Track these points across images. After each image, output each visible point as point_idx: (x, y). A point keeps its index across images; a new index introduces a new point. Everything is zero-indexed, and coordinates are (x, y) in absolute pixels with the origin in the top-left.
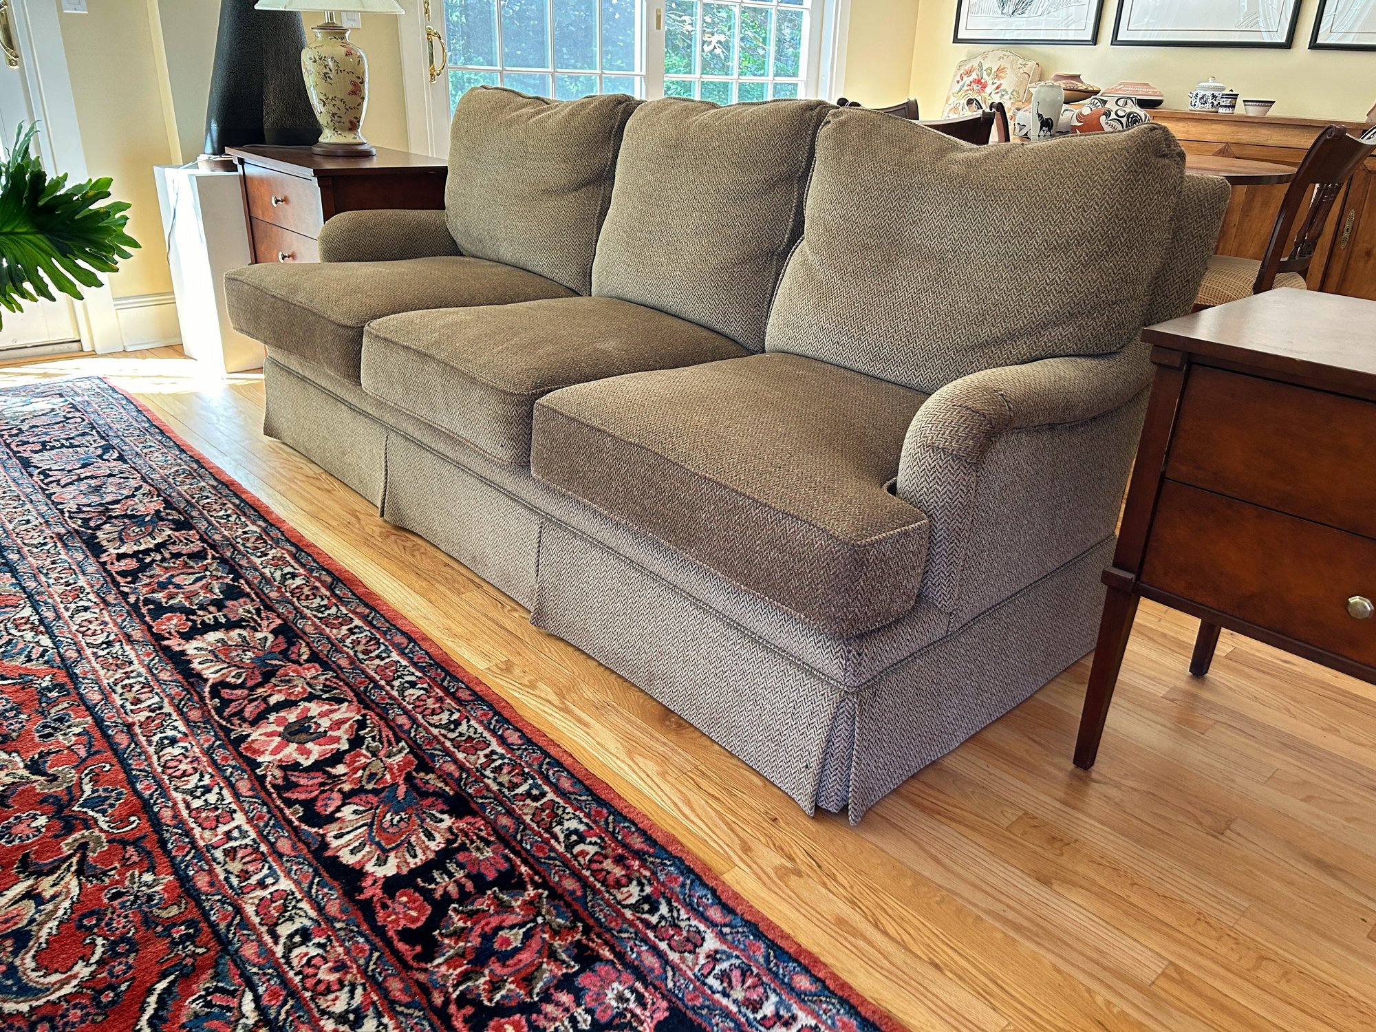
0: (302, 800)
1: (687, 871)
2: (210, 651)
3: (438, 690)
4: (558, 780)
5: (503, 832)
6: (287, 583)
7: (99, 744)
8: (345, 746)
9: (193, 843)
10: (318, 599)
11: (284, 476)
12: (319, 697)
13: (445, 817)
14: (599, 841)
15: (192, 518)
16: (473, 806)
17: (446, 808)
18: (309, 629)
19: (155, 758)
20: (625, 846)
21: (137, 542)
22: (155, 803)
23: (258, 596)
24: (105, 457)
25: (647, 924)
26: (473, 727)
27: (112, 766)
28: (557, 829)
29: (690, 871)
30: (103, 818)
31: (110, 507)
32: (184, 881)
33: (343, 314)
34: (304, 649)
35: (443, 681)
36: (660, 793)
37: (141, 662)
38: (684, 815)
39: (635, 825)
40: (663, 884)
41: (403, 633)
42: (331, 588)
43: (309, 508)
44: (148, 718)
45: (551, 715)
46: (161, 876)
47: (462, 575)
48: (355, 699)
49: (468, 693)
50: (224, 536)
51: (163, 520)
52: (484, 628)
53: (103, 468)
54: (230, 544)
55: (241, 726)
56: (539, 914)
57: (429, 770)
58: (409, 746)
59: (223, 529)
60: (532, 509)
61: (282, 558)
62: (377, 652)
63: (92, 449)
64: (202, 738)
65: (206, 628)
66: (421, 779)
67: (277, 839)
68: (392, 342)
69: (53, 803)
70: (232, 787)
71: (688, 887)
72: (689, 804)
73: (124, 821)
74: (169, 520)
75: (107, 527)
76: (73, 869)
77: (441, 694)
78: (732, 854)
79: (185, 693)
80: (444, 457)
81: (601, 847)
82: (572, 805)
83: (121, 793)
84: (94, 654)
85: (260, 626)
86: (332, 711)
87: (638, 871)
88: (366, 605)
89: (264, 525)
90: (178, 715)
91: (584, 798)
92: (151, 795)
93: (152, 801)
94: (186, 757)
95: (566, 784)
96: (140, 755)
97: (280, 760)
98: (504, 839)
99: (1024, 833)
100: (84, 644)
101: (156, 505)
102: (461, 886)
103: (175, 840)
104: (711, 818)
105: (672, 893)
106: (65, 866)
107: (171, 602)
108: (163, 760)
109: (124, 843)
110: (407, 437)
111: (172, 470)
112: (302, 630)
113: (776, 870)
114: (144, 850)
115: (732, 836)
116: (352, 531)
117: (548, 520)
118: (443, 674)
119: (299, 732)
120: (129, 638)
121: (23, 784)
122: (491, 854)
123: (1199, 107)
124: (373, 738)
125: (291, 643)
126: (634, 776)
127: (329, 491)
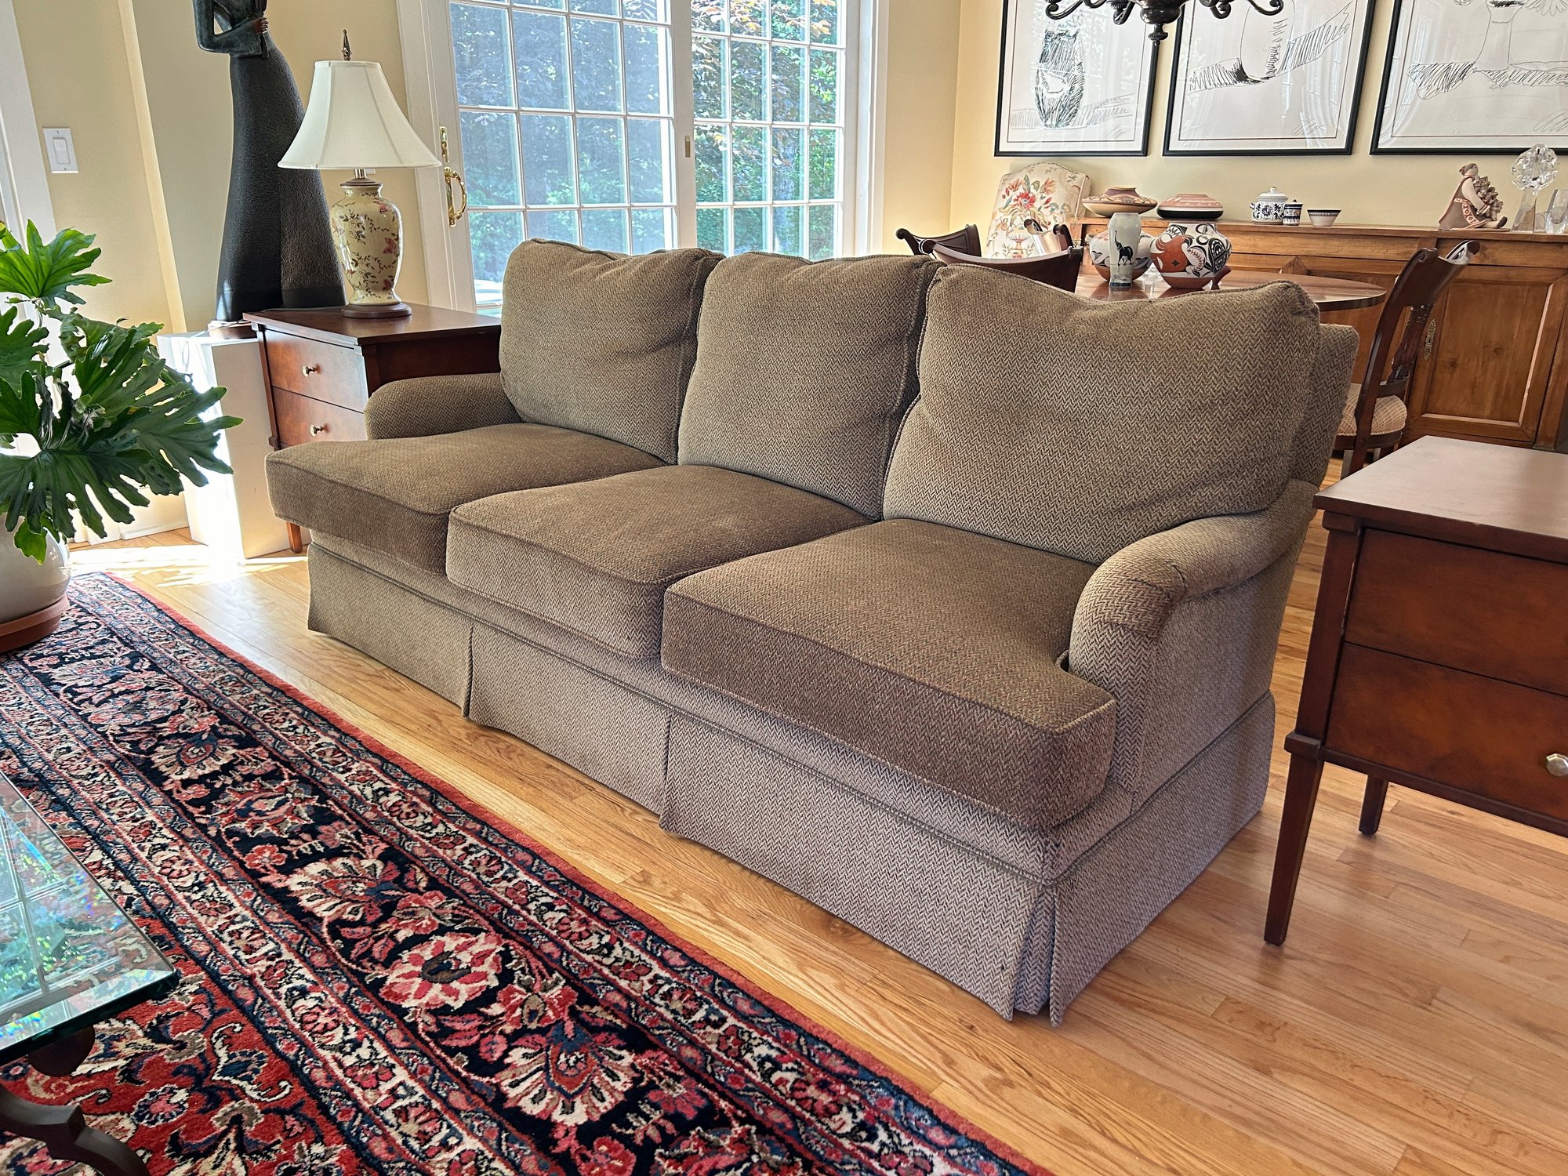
0: (463, 1047)
1: (897, 1092)
2: (316, 886)
3: (579, 911)
4: (735, 1002)
5: (690, 1065)
6: (381, 801)
7: (221, 1002)
8: (495, 983)
9: (357, 1105)
10: (421, 817)
11: (343, 676)
12: (451, 929)
13: (624, 1053)
14: (796, 1067)
15: (255, 732)
16: (652, 1039)
17: (623, 1043)
18: (420, 852)
19: (288, 1013)
20: (825, 1070)
21: (200, 765)
22: (303, 1065)
23: (354, 819)
24: (135, 668)
25: (869, 1153)
26: (626, 950)
27: (243, 1025)
28: (748, 1057)
29: (900, 1091)
30: (250, 1087)
31: (158, 726)
32: (358, 1148)
33: (422, 500)
34: (420, 876)
35: (582, 899)
36: (844, 1008)
37: (242, 904)
38: (876, 1031)
39: (830, 1046)
40: (875, 1108)
41: (525, 849)
42: (431, 803)
43: (382, 712)
44: (268, 967)
45: (705, 930)
46: (333, 1146)
47: (569, 776)
48: (491, 928)
49: (613, 911)
50: (296, 751)
51: (222, 737)
52: (608, 837)
53: (138, 681)
54: (306, 760)
55: (373, 969)
56: (752, 1152)
57: (594, 1002)
58: (564, 977)
59: (293, 743)
60: (657, 702)
61: (368, 772)
62: (501, 873)
63: (118, 659)
64: (335, 985)
65: (305, 860)
66: (588, 1013)
67: (448, 1092)
68: (487, 530)
69: (189, 1074)
70: (383, 1039)
71: (902, 1108)
72: (877, 1017)
73: (275, 1088)
74: (229, 737)
75: (161, 749)
76: (232, 1146)
77: (584, 915)
78: (936, 1069)
79: (301, 936)
80: (545, 650)
81: (799, 1073)
82: (757, 1029)
83: (261, 1057)
84: (187, 898)
85: (363, 851)
86: (470, 944)
87: (845, 1095)
88: (476, 820)
89: (337, 735)
90: (301, 961)
91: (767, 1020)
92: (297, 1055)
93: (299, 1062)
94: (323, 1009)
95: (744, 1006)
96: (271, 1011)
97: (427, 1004)
98: (694, 1073)
99: (1231, 1021)
100: (173, 889)
101: (209, 721)
102: (661, 1129)
103: (337, 1104)
104: (904, 1032)
105: (888, 1117)
106: (222, 1144)
107: (257, 832)
108: (298, 1014)
109: (282, 1113)
110: (496, 628)
111: (217, 678)
112: (412, 853)
113: (986, 1081)
114: (305, 1118)
115: (932, 1049)
116: (436, 735)
117: (676, 714)
118: (580, 893)
119: (439, 970)
120: (220, 876)
121: (149, 1055)
122: (683, 1091)
123: (1262, 218)
124: (523, 970)
125: (404, 870)
126: (811, 991)
127: (397, 690)
